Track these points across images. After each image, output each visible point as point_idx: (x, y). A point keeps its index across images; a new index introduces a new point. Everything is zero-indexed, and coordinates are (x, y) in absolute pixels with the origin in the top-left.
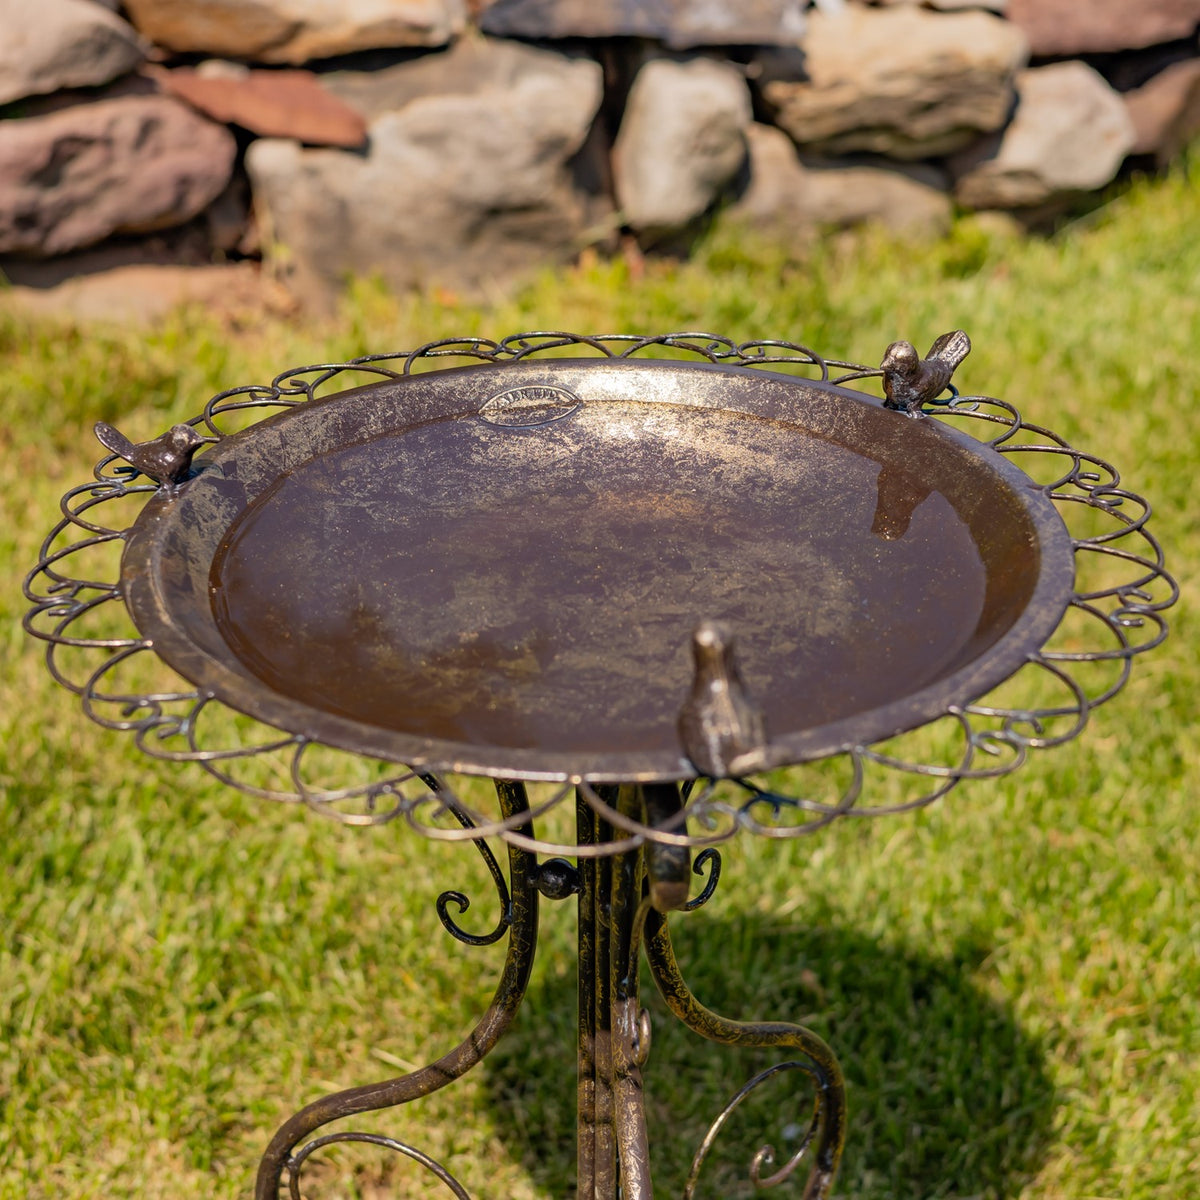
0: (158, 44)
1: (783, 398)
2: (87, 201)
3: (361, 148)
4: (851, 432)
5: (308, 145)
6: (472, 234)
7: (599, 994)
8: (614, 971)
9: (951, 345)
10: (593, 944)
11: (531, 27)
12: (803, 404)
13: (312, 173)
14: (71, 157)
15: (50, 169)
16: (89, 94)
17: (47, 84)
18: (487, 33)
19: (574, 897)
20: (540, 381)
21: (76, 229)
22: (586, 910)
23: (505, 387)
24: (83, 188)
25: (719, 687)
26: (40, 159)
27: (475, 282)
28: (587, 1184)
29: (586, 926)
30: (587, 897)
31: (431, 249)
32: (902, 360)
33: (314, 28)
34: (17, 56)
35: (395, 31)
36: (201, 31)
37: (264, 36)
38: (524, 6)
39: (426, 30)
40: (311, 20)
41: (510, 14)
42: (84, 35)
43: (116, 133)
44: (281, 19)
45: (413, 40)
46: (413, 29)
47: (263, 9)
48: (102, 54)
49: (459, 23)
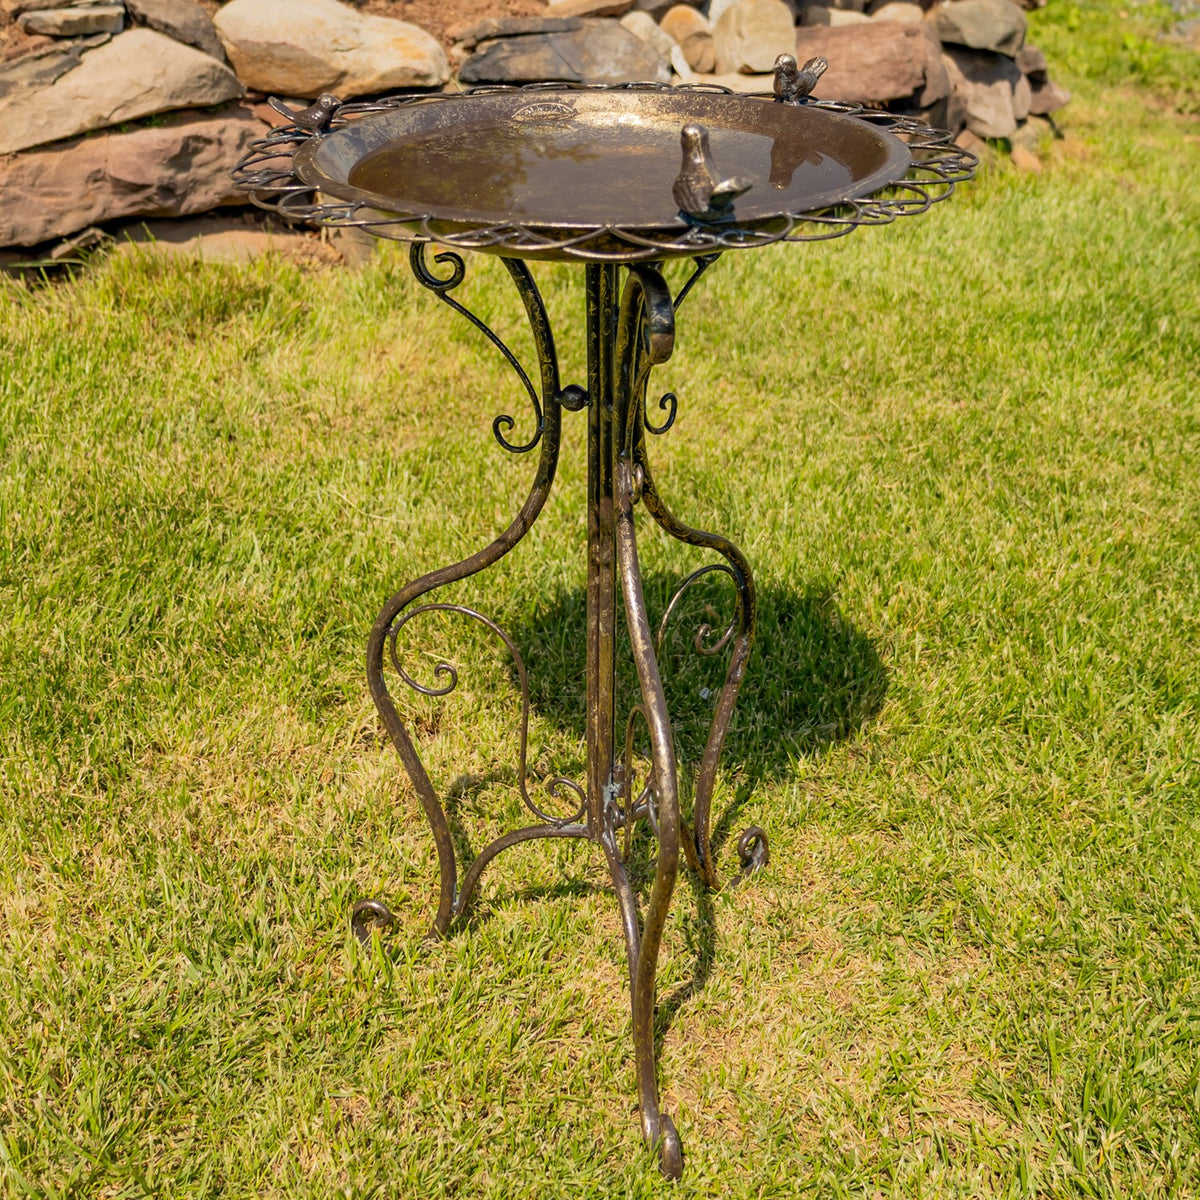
0: (250, 90)
1: (708, 104)
2: (205, 182)
4: (755, 119)
7: (603, 477)
8: (615, 447)
9: (815, 64)
10: (598, 443)
11: (495, 77)
12: (721, 106)
14: (196, 151)
15: (182, 158)
16: (206, 112)
17: (180, 103)
19: (585, 409)
20: (550, 100)
21: (198, 200)
22: (594, 418)
23: (528, 103)
24: (204, 172)
25: (699, 160)
26: (177, 149)
28: (594, 623)
29: (594, 430)
30: (594, 408)
32: (787, 64)
33: (354, 76)
34: (160, 83)
35: (406, 76)
36: (278, 79)
37: (321, 82)
38: (487, 61)
39: (426, 77)
40: (352, 69)
41: (479, 67)
42: (204, 71)
43: (224, 137)
44: (332, 70)
45: (418, 83)
46: (418, 76)
47: (321, 63)
48: (216, 83)
49: (446, 76)
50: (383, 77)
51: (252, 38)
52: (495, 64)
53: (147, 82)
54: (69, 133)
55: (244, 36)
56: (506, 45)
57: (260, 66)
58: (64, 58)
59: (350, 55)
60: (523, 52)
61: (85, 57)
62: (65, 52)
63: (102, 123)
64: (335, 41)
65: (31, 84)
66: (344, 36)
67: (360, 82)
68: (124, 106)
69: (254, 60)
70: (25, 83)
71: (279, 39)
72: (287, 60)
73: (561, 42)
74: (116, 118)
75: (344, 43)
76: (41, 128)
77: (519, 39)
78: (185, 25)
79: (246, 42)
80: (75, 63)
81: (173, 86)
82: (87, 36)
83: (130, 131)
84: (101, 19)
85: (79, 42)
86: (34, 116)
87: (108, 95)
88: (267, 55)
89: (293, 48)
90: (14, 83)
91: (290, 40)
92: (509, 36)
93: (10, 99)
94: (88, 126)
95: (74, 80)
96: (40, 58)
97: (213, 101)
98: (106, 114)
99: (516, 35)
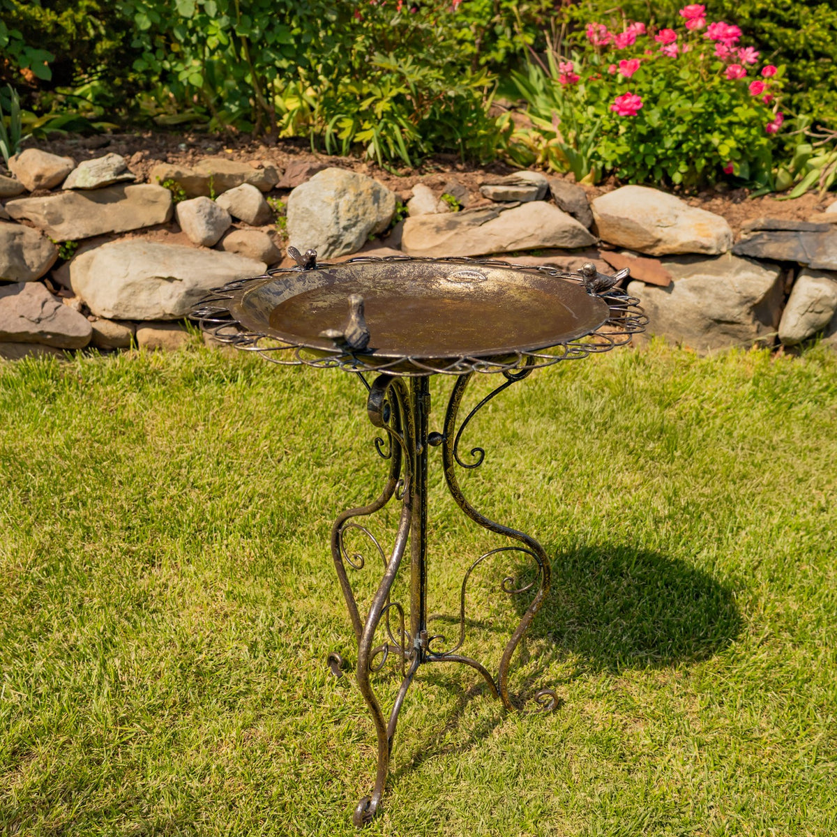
0: (604, 241)
3: (669, 288)
5: (648, 284)
6: (708, 328)
11: (752, 254)
13: (648, 295)
17: (548, 244)
18: (734, 254)
27: (704, 347)
31: (689, 331)
33: (665, 242)
34: (539, 232)
35: (696, 246)
36: (621, 239)
37: (645, 243)
38: (750, 244)
39: (709, 248)
40: (664, 239)
41: (744, 247)
42: (567, 229)
43: (572, 267)
44: (653, 237)
45: (703, 251)
46: (703, 247)
47: (647, 232)
48: (574, 236)
49: (724, 249)
50: (682, 245)
51: (610, 214)
52: (754, 246)
53: (531, 231)
54: (483, 253)
55: (605, 212)
56: (766, 236)
57: (612, 230)
58: (491, 212)
59: (666, 230)
60: (777, 241)
61: (502, 213)
62: (492, 210)
63: (502, 250)
64: (659, 221)
65: (469, 225)
66: (666, 219)
67: (669, 246)
68: (515, 242)
69: (610, 226)
70: (465, 223)
71: (626, 216)
72: (628, 228)
73: (805, 239)
74: (510, 248)
75: (665, 223)
76: (469, 248)
77: (778, 233)
78: (570, 203)
79: (606, 215)
80: (496, 216)
81: (545, 235)
82: (508, 202)
83: (517, 256)
84: (515, 194)
85: (502, 205)
86: (467, 242)
87: (508, 235)
88: (616, 224)
89: (632, 222)
90: (460, 223)
91: (631, 217)
92: (770, 230)
93: (455, 231)
94: (494, 250)
95: (493, 225)
96: (479, 211)
97: (570, 246)
98: (504, 245)
99: (776, 230)
